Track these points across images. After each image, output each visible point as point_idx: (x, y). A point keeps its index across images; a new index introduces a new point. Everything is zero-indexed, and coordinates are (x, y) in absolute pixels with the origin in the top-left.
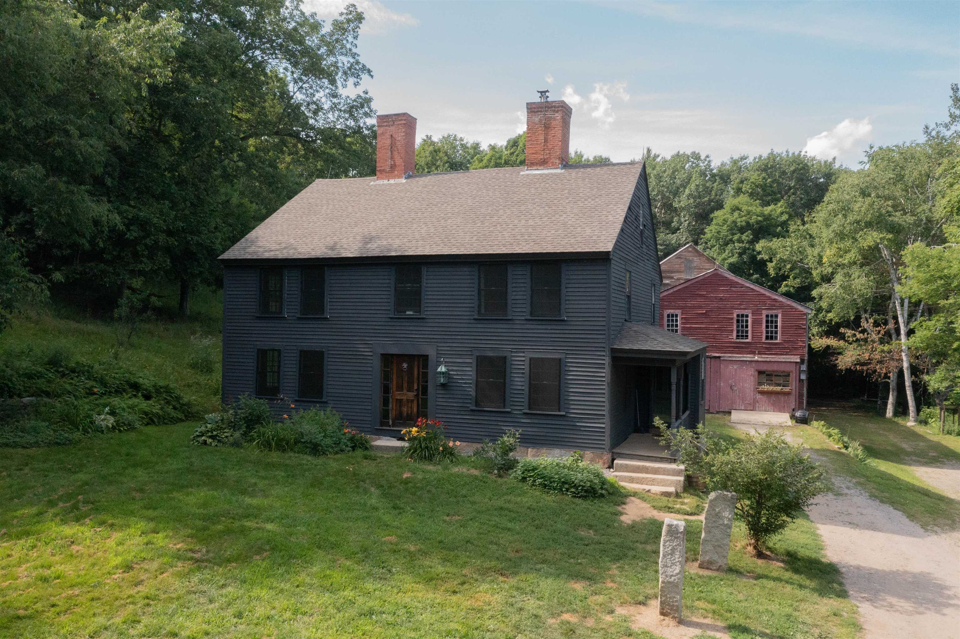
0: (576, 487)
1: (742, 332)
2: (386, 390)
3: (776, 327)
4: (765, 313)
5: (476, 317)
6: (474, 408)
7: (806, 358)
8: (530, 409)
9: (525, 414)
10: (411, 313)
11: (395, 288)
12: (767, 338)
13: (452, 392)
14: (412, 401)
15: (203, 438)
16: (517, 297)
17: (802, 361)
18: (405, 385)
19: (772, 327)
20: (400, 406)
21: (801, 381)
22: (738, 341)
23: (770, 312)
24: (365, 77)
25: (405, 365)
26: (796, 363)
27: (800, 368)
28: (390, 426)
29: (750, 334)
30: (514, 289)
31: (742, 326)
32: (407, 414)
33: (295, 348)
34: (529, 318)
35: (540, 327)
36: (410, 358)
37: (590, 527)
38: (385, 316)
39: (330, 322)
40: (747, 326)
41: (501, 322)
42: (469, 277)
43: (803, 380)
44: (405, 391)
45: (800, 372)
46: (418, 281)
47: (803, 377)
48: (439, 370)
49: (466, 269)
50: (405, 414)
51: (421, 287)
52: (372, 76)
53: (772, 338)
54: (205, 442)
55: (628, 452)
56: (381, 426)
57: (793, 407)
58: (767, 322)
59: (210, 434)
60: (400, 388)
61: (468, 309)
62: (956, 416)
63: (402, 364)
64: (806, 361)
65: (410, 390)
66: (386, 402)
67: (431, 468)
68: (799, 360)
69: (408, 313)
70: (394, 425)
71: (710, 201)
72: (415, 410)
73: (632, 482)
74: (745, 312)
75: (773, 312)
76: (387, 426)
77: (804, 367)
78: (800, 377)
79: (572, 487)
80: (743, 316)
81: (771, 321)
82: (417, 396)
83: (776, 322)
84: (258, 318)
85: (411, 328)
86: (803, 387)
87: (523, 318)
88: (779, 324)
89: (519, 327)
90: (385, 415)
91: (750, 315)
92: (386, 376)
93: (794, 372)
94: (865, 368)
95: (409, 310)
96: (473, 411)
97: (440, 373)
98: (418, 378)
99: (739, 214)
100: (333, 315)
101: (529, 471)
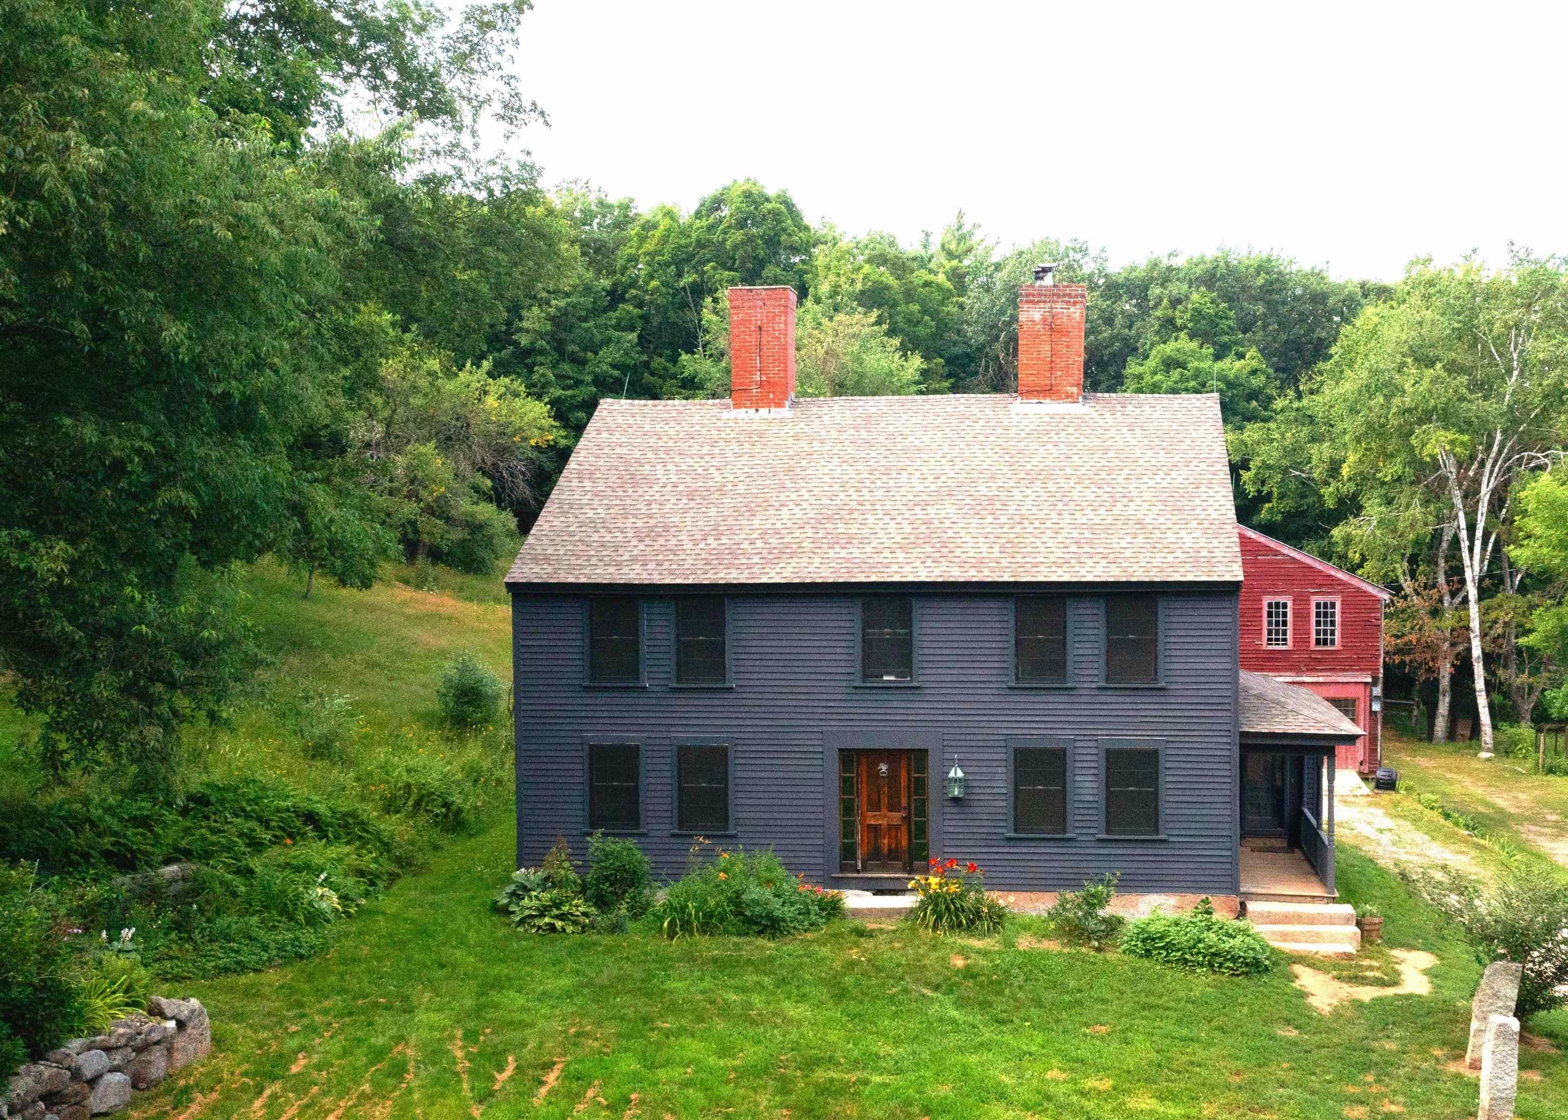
0: (1234, 959)
1: (1277, 633)
2: (848, 809)
3: (1333, 623)
4: (1314, 600)
5: (1012, 684)
6: (1013, 835)
7: (1381, 676)
8: (1107, 833)
9: (1099, 840)
10: (892, 678)
11: (863, 636)
12: (1318, 642)
13: (972, 810)
14: (897, 828)
15: (547, 920)
16: (1082, 652)
17: (1375, 683)
18: (885, 800)
19: (1325, 623)
20: (876, 838)
21: (1373, 714)
22: (1270, 648)
23: (1321, 599)
24: (535, 124)
25: (884, 768)
26: (1366, 684)
27: (1371, 691)
28: (858, 872)
29: (1289, 636)
30: (1077, 639)
31: (1277, 624)
32: (890, 850)
33: (667, 742)
34: (1103, 684)
35: (1121, 699)
36: (891, 755)
37: (1288, 1022)
38: (844, 684)
39: (734, 696)
40: (1285, 623)
41: (1053, 692)
42: (997, 618)
43: (1376, 712)
44: (884, 811)
45: (1372, 698)
46: (907, 624)
47: (1376, 707)
48: (952, 774)
49: (992, 605)
50: (885, 850)
51: (911, 634)
52: (547, 123)
53: (1325, 642)
54: (552, 928)
55: (1259, 891)
56: (842, 871)
57: (1361, 758)
58: (1318, 615)
59: (555, 912)
60: (875, 806)
61: (995, 672)
62: (1561, 740)
63: (878, 765)
64: (1381, 680)
65: (892, 807)
66: (848, 830)
67: (976, 943)
68: (1369, 680)
69: (885, 678)
70: (865, 869)
71: (1114, 338)
72: (904, 843)
73: (1285, 940)
74: (1281, 599)
75: (1328, 599)
76: (852, 872)
77: (1378, 691)
78: (1371, 706)
79: (1226, 960)
80: (1277, 604)
81: (1324, 612)
82: (907, 819)
83: (1333, 614)
84: (586, 689)
85: (895, 704)
86: (1376, 725)
87: (1094, 686)
88: (1338, 619)
89: (1083, 699)
90: (848, 852)
91: (1290, 604)
92: (847, 786)
93: (1362, 700)
94: (1407, 659)
95: (888, 674)
96: (1009, 839)
97: (955, 780)
98: (909, 786)
99: (1182, 375)
100: (741, 683)
101: (1153, 939)
